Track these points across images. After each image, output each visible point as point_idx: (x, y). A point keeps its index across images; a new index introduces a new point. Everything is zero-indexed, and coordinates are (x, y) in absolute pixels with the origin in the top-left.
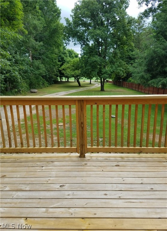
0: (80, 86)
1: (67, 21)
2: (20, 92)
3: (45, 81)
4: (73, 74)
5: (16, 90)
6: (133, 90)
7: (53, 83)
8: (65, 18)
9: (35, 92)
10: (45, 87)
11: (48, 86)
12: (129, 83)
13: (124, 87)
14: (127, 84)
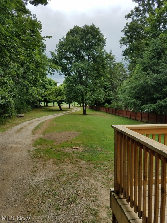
0: (61, 110)
1: (52, 54)
2: (10, 117)
3: (29, 106)
4: (56, 99)
5: (7, 115)
6: (110, 113)
7: (34, 108)
8: (50, 52)
9: (22, 117)
10: (29, 111)
11: (31, 111)
12: (106, 108)
13: (101, 111)
14: (104, 109)
